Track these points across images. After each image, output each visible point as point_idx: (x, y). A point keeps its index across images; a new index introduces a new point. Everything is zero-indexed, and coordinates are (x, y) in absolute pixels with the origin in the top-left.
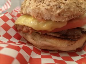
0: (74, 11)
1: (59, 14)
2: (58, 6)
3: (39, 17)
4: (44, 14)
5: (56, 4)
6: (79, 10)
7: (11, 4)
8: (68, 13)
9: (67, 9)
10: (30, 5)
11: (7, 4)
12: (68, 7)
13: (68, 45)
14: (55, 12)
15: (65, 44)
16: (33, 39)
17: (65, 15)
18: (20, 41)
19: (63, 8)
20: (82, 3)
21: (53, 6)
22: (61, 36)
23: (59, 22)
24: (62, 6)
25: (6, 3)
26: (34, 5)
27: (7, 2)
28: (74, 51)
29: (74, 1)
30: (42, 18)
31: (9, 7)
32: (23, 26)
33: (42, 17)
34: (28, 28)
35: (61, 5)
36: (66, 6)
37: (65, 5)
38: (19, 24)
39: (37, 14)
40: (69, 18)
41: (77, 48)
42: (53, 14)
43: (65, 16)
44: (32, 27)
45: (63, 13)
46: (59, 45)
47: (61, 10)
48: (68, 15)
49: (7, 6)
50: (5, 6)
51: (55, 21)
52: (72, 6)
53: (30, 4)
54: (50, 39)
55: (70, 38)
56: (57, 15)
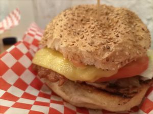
0: (130, 54)
1: (108, 59)
2: (105, 46)
3: (76, 60)
4: (84, 56)
5: (103, 42)
6: (138, 52)
7: (20, 18)
8: (121, 58)
9: (119, 52)
10: (62, 39)
11: (13, 17)
12: (121, 49)
13: (119, 104)
14: (101, 56)
15: (115, 102)
16: (64, 92)
17: (115, 60)
18: (41, 91)
19: (114, 51)
20: (142, 38)
21: (99, 45)
22: (107, 87)
23: (107, 70)
24: (113, 47)
25: (11, 15)
26: (68, 39)
27: (13, 13)
28: (128, 111)
29: (130, 38)
30: (81, 62)
31: (16, 23)
32: (49, 71)
33: (80, 60)
34: (57, 76)
35: (110, 45)
36: (118, 46)
37: (117, 44)
38: (41, 65)
39: (72, 55)
40: (122, 65)
41: (132, 107)
42: (98, 58)
43: (117, 63)
44: (64, 75)
45: (113, 58)
46: (106, 103)
47: (110, 53)
48: (121, 60)
49: (12, 20)
50: (9, 19)
51: (100, 68)
52: (127, 46)
53: (61, 37)
54: (92, 92)
55: (122, 92)
56: (105, 61)
